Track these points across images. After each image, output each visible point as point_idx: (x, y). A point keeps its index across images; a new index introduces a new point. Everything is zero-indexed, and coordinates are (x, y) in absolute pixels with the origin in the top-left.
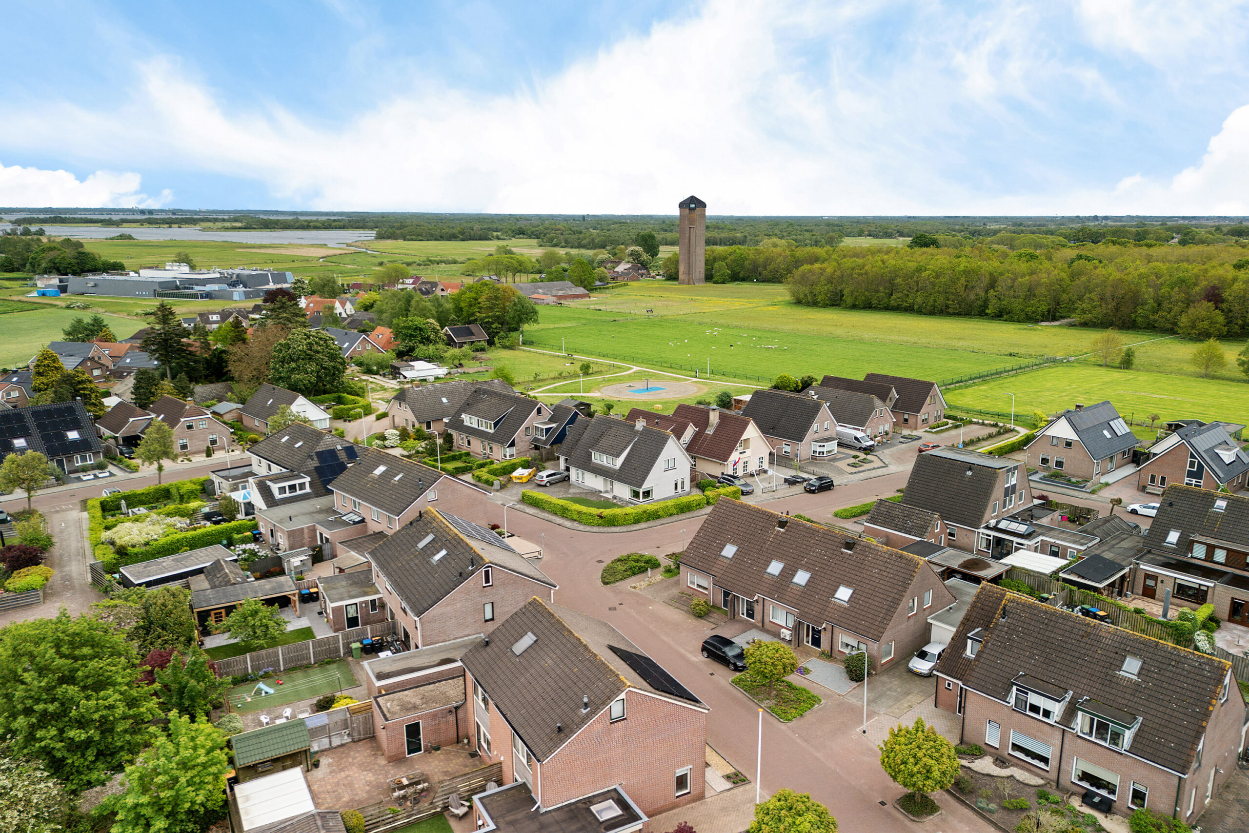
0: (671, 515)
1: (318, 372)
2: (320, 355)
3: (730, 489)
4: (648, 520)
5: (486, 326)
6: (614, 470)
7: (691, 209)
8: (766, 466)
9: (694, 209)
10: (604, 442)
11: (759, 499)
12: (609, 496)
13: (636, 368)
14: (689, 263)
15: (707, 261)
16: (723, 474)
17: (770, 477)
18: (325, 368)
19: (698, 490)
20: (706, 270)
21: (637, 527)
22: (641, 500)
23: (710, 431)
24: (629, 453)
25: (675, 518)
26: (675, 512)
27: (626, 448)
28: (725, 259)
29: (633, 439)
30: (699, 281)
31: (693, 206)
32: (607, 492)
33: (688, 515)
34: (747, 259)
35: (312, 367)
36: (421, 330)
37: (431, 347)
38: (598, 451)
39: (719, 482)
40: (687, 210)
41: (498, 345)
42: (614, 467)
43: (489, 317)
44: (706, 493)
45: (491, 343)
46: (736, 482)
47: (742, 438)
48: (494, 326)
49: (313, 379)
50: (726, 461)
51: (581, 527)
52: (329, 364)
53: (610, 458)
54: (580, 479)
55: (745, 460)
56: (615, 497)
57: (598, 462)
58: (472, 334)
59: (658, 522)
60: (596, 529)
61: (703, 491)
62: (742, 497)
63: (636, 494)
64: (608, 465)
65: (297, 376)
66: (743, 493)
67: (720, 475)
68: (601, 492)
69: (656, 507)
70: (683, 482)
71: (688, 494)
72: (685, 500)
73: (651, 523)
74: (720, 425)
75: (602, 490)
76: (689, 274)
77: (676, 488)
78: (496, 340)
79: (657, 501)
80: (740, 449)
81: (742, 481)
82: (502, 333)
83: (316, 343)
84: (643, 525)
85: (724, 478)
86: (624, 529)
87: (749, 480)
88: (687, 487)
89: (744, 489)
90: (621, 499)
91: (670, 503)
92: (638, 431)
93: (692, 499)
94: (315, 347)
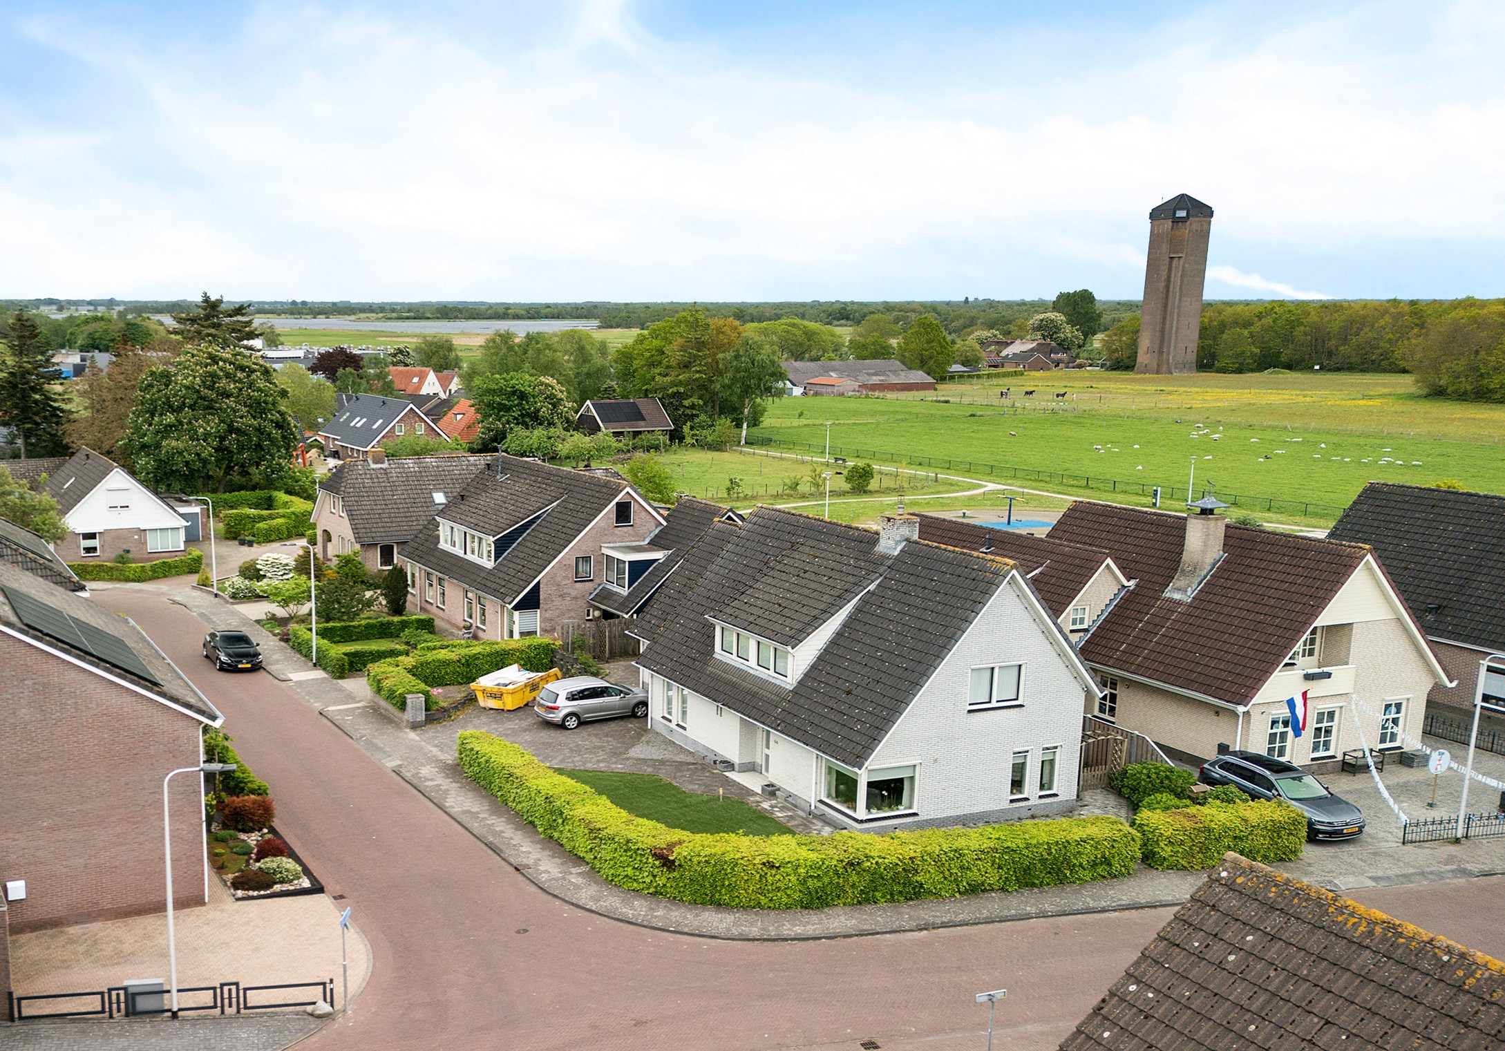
0: (975, 890)
1: (222, 439)
2: (231, 402)
3: (1258, 812)
4: (866, 898)
5: (673, 402)
6: (778, 691)
7: (1177, 221)
8: (1410, 738)
9: (1183, 220)
10: (764, 592)
11: (1386, 868)
12: (753, 783)
13: (991, 486)
14: (1163, 331)
15: (1204, 331)
16: (1223, 749)
17: (1435, 782)
18: (239, 431)
19: (1112, 801)
20: (1201, 349)
21: (812, 923)
22: (861, 812)
23: (1182, 592)
24: (839, 634)
25: (991, 905)
26: (993, 878)
27: (827, 613)
28: (1247, 324)
29: (859, 585)
30: (1183, 367)
31: (1182, 214)
32: (751, 768)
33: (1051, 900)
34: (1300, 324)
35: (210, 425)
36: (523, 396)
37: (539, 433)
38: (734, 621)
39: (1207, 779)
40: (1168, 224)
41: (688, 440)
42: (778, 681)
43: (680, 383)
44: (1145, 815)
45: (676, 436)
46: (1283, 784)
47: (1320, 622)
48: (686, 403)
49: (208, 452)
50: (1244, 699)
51: (587, 893)
52: (247, 421)
53: (769, 645)
54: (676, 717)
55: (1325, 706)
56: (771, 791)
57: (732, 660)
58: (638, 416)
59: (909, 913)
60: (639, 909)
61: (1135, 808)
62: (1310, 852)
63: (844, 789)
64: (762, 673)
65: (174, 443)
66: (1314, 836)
67: (1210, 754)
68: (730, 765)
69: (909, 851)
70: (1048, 767)
71: (1068, 811)
72: (1042, 833)
73: (878, 916)
74: (1223, 572)
75: (735, 759)
76: (1161, 352)
77: (1017, 784)
78: (686, 429)
79: (923, 825)
80: (1307, 664)
81: (1312, 786)
82: (703, 417)
83: (228, 376)
84: (838, 920)
85: (1226, 766)
86: (754, 925)
87: (1343, 785)
88: (1066, 782)
89: (1318, 816)
90: (791, 802)
91: (973, 840)
92: (885, 557)
93: (1077, 833)
94: (223, 383)
